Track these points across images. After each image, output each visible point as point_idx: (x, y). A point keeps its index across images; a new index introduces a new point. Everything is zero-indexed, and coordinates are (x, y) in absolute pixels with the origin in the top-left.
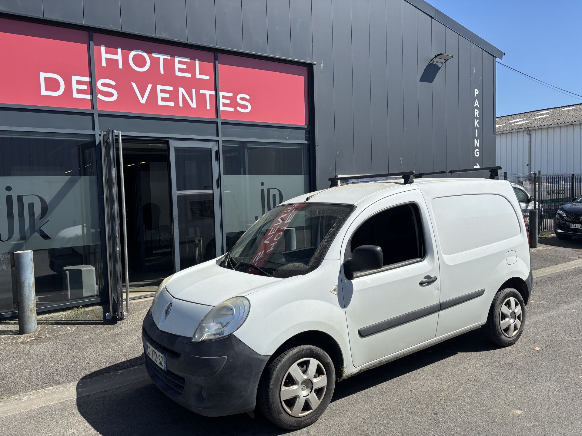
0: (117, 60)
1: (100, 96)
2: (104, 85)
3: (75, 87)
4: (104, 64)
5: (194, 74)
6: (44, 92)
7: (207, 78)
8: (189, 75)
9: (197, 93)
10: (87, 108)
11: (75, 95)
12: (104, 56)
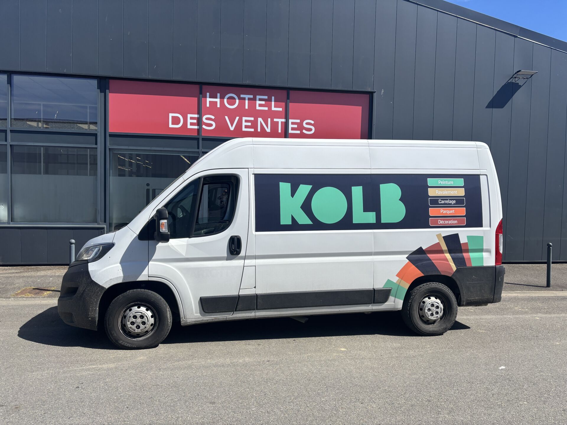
0: (217, 102)
1: (204, 127)
2: (207, 119)
3: (189, 121)
4: (208, 105)
5: (270, 107)
6: (171, 126)
7: (281, 109)
8: (266, 109)
9: (272, 121)
10: (195, 134)
11: (189, 127)
12: (209, 100)
